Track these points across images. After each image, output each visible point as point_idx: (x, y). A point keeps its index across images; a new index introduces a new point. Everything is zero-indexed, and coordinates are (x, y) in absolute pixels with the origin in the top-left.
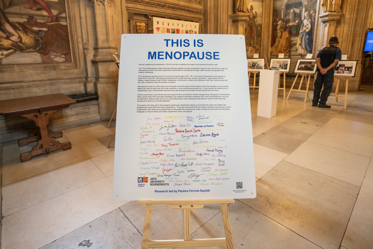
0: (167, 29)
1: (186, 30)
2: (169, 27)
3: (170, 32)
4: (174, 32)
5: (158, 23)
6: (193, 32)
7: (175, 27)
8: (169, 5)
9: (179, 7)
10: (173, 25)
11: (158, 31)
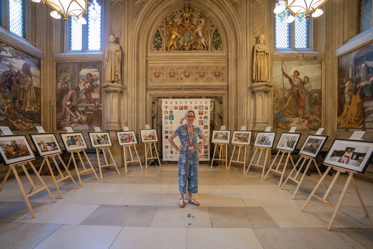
0: (175, 107)
1: (195, 106)
2: (176, 105)
3: (178, 109)
4: (182, 109)
5: (166, 103)
6: (203, 107)
7: (184, 104)
8: (185, 87)
9: (196, 88)
10: (181, 103)
11: (166, 109)
